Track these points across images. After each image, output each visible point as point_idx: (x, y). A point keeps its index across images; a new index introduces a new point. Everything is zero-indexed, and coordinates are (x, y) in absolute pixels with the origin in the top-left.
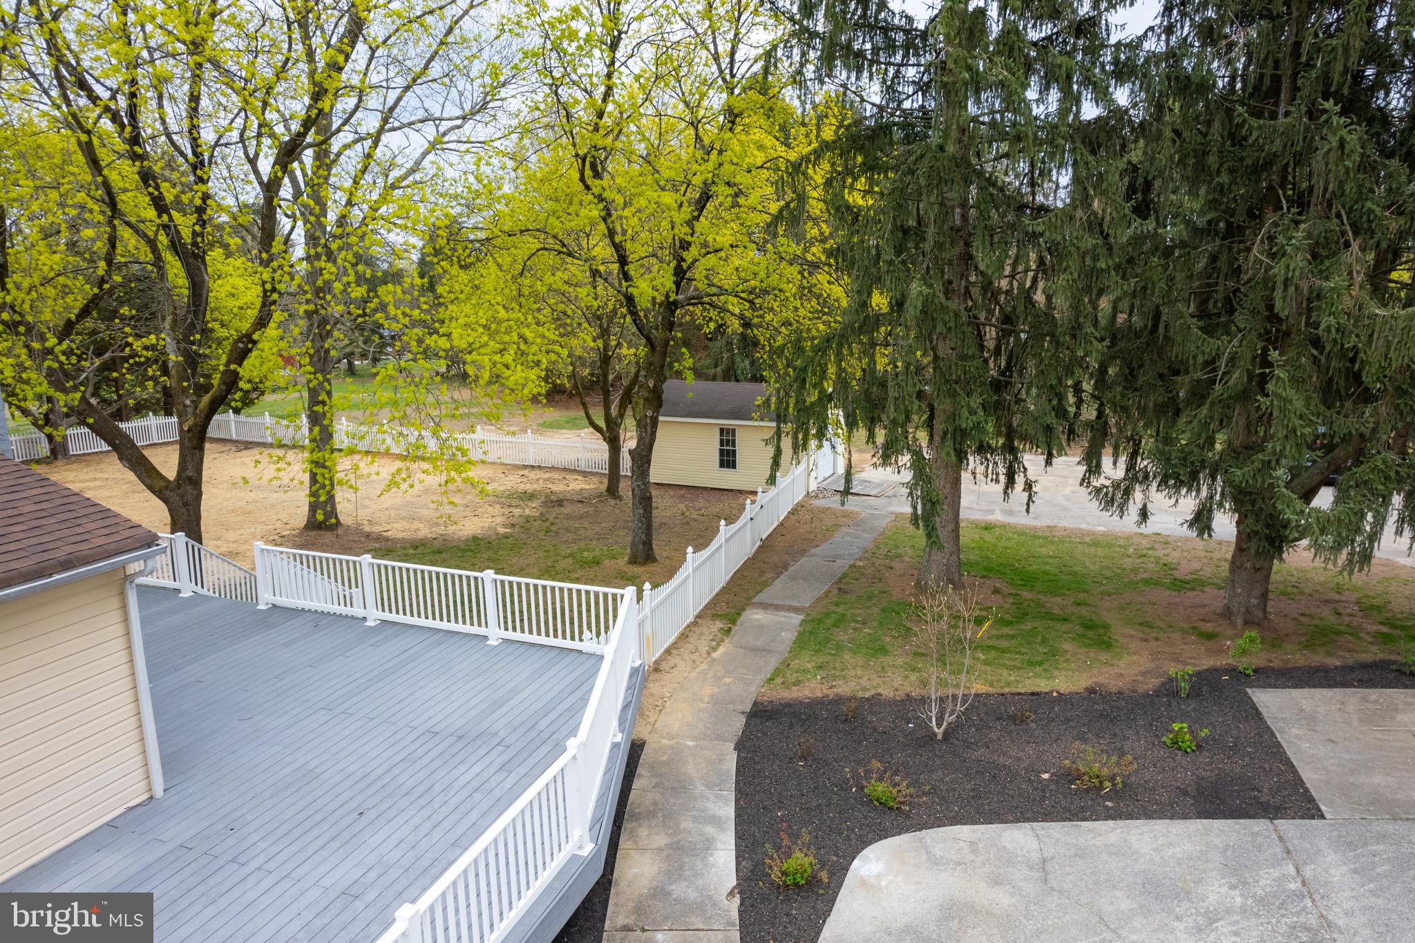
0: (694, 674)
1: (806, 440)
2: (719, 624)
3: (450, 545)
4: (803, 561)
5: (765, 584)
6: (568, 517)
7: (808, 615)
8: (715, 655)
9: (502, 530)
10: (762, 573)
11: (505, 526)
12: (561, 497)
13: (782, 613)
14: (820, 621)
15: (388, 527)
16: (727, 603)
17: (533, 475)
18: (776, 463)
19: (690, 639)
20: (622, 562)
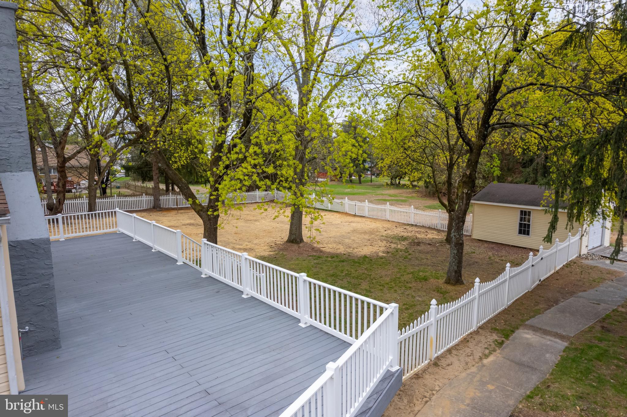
0: (464, 375)
1: (579, 214)
2: (495, 337)
3: (350, 258)
4: (571, 300)
5: (538, 312)
6: (420, 252)
7: (572, 343)
8: (485, 361)
9: (381, 254)
10: (537, 304)
11: (384, 252)
12: (420, 241)
13: (548, 337)
14: (582, 351)
15: (325, 245)
16: (506, 321)
17: (410, 229)
18: (553, 227)
19: (470, 344)
20: (441, 281)
